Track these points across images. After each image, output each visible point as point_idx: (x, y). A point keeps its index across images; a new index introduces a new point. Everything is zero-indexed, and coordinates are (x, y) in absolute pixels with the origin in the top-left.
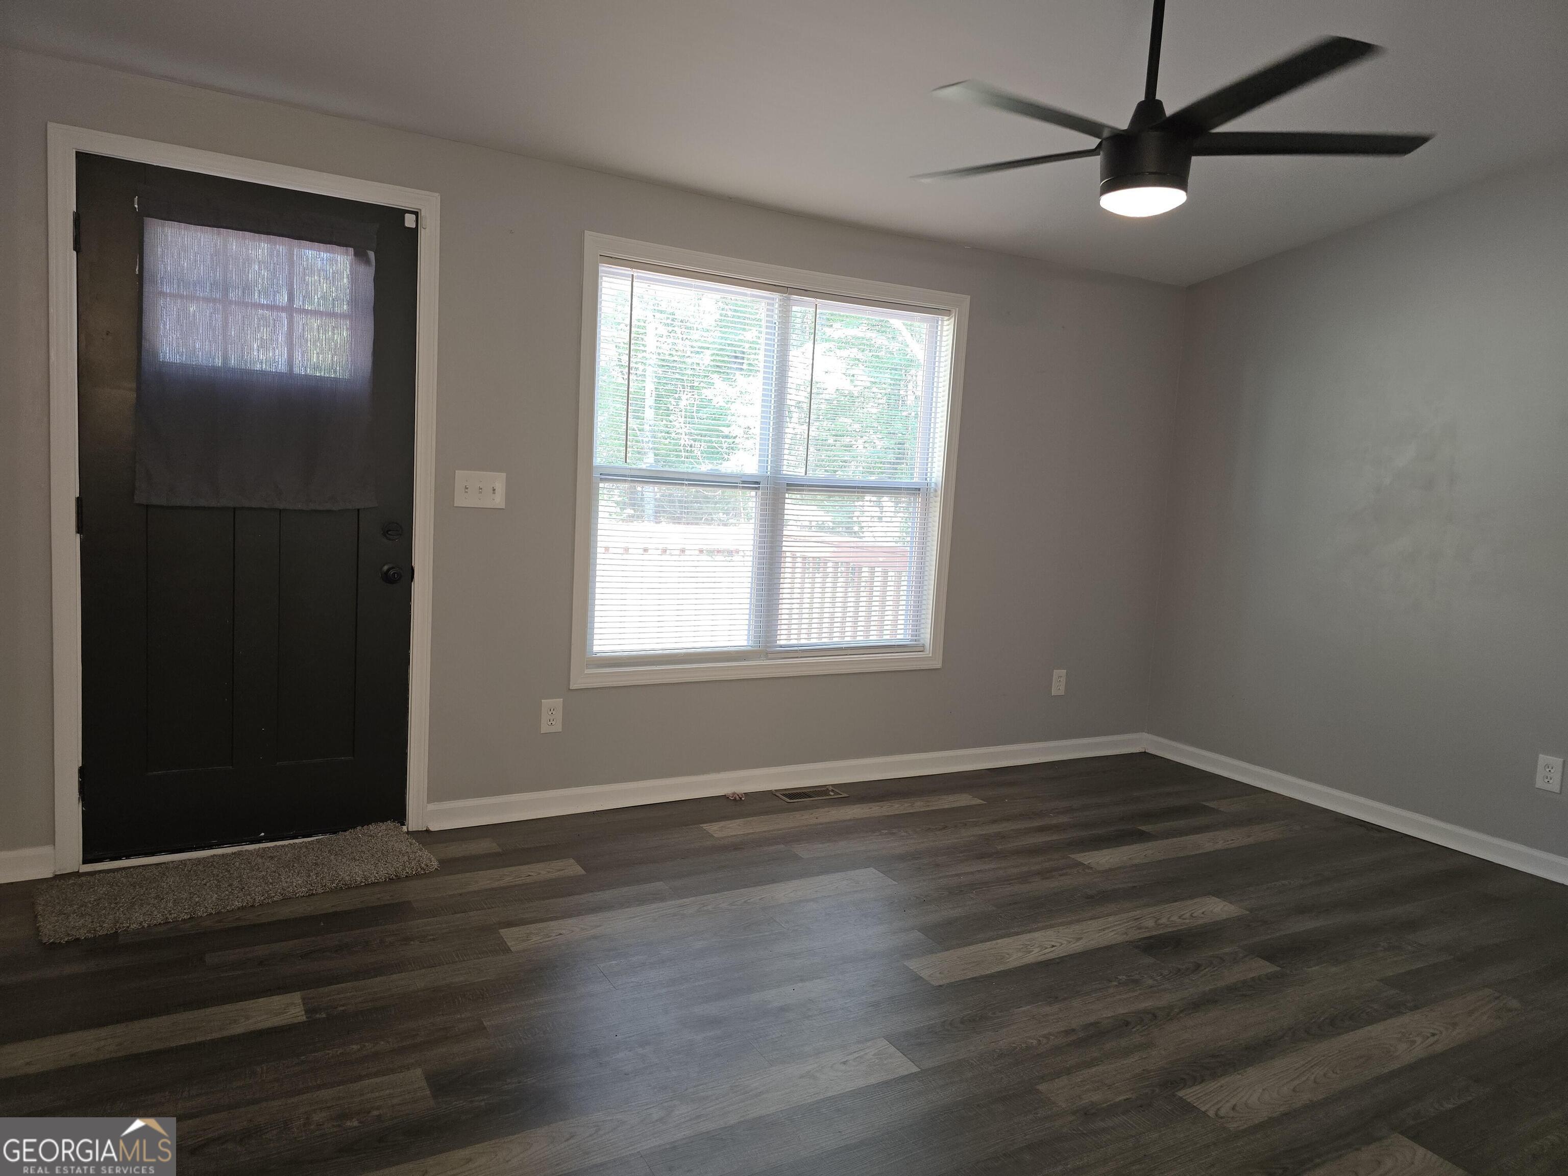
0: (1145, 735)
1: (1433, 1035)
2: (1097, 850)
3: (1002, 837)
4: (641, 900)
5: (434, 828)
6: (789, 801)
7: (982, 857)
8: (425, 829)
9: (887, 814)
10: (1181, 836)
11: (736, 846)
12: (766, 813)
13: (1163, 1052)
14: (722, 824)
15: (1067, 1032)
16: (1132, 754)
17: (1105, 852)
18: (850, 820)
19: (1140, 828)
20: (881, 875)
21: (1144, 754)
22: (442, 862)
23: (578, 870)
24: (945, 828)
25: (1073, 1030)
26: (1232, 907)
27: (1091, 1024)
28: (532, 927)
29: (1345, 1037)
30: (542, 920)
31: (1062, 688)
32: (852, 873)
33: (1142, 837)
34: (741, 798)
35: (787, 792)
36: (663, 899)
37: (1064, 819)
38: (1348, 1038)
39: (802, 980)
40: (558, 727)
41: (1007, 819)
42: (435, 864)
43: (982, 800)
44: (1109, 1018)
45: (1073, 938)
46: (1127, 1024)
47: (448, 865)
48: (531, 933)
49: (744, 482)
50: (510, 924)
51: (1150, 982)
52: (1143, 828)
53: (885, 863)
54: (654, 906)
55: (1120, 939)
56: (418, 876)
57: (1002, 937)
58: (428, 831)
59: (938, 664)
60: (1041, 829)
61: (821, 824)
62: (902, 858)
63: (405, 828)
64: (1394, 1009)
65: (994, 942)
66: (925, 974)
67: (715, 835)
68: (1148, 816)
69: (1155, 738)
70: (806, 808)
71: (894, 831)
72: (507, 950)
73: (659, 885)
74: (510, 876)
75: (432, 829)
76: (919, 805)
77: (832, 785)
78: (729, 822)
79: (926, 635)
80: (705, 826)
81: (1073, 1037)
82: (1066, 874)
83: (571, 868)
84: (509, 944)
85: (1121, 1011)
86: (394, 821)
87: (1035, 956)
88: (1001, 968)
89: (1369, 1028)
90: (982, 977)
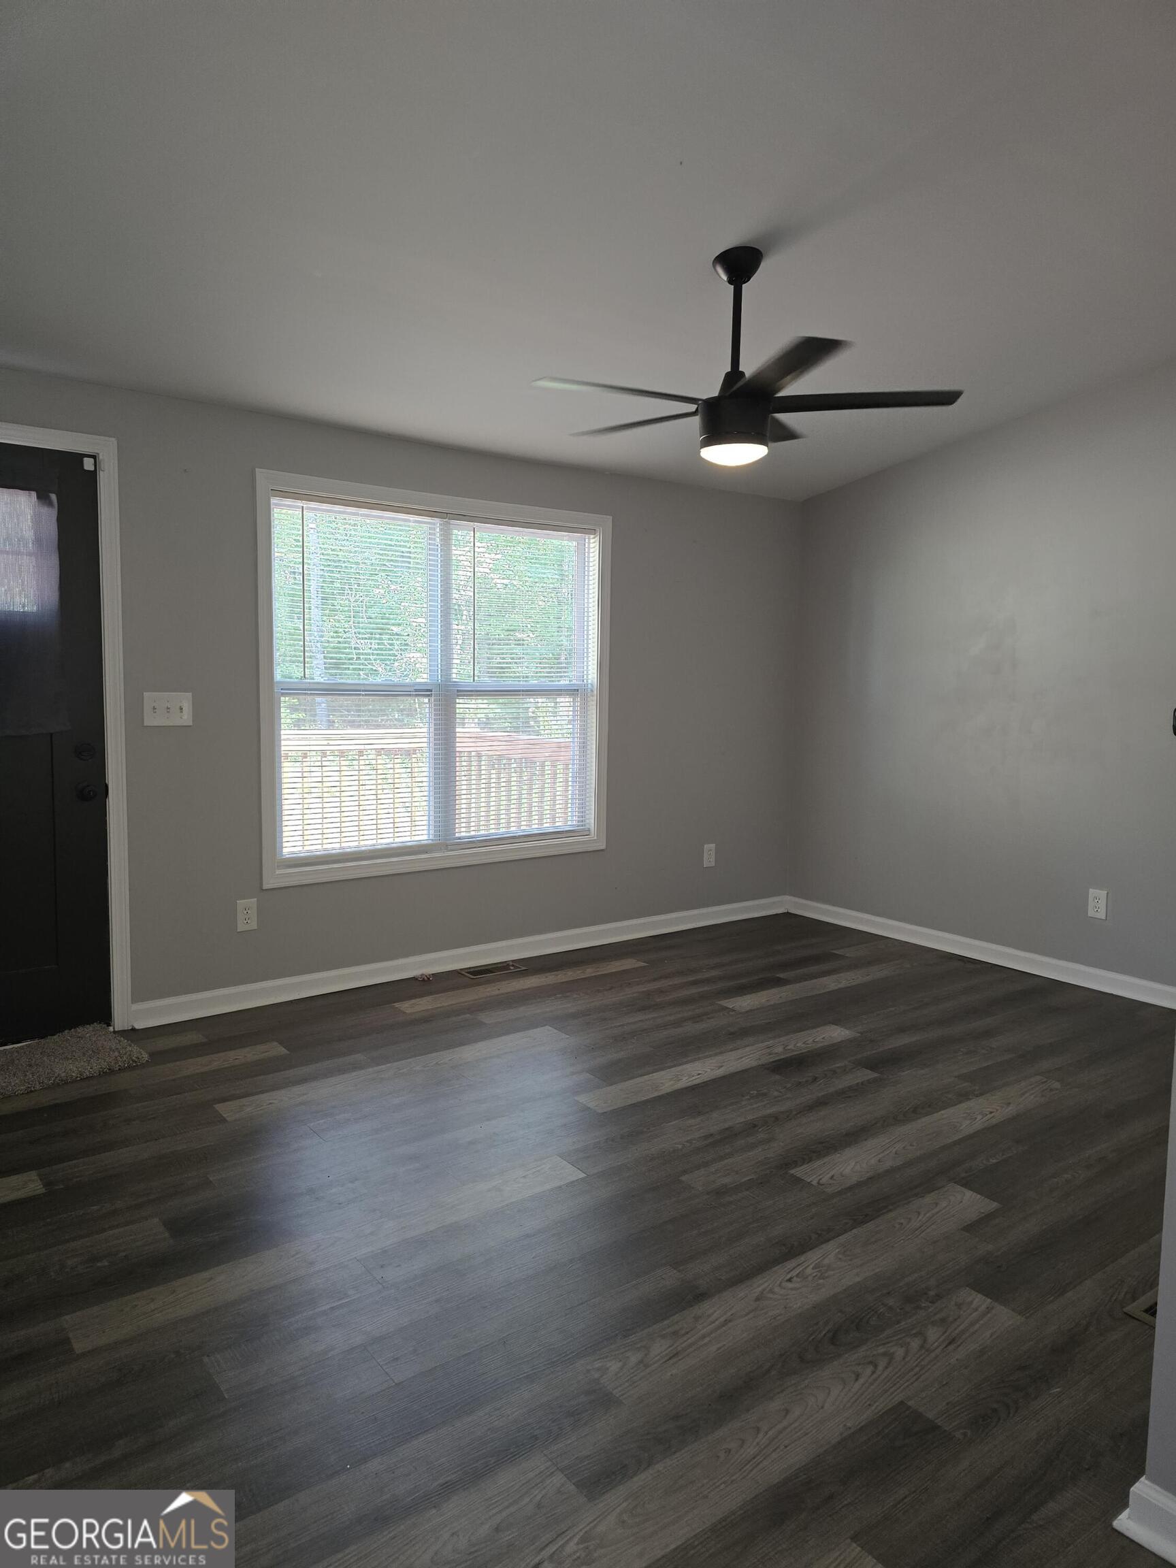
0: (787, 898)
1: (991, 1113)
2: (741, 996)
3: (661, 991)
4: (341, 1071)
5: (139, 1025)
6: (473, 977)
7: (643, 1009)
8: (130, 1028)
9: (562, 981)
10: (811, 979)
11: (427, 1019)
12: (453, 989)
13: (782, 1144)
14: (413, 1001)
15: (706, 1137)
16: (777, 914)
17: (748, 997)
18: (529, 989)
19: (778, 975)
20: (556, 1031)
21: (788, 915)
22: (151, 1055)
23: (283, 1051)
24: (611, 988)
25: (711, 1135)
26: (847, 1032)
27: (727, 1129)
28: (244, 1101)
29: (923, 1119)
30: (252, 1094)
31: (713, 859)
32: (531, 1032)
33: (779, 982)
34: (429, 979)
35: (472, 970)
36: (361, 1068)
37: (714, 973)
38: (925, 1121)
39: (488, 1120)
40: (254, 925)
41: (666, 977)
42: (145, 1057)
43: (644, 962)
44: (741, 1123)
45: (716, 1067)
46: (755, 1126)
47: (158, 1057)
48: (244, 1105)
49: (416, 691)
50: (224, 1100)
51: (776, 1093)
52: (781, 975)
53: (559, 1021)
54: (354, 1074)
55: (754, 1064)
56: (130, 1068)
57: (656, 1071)
58: (133, 1030)
59: (602, 845)
60: (695, 983)
61: (503, 994)
62: (574, 1016)
63: (111, 1029)
64: (964, 1096)
65: (651, 1075)
66: (592, 1105)
67: (407, 1012)
68: (785, 966)
69: (797, 899)
70: (488, 982)
71: (568, 994)
72: (224, 1120)
73: (359, 1057)
74: (217, 1061)
75: (137, 1027)
76: (590, 971)
77: (513, 961)
78: (418, 1000)
79: (591, 821)
80: (397, 1005)
81: (710, 1140)
82: (713, 1018)
83: (276, 1049)
84: (225, 1116)
85: (750, 1117)
86: (100, 1023)
87: (684, 1082)
88: (656, 1094)
89: (942, 1112)
90: (638, 1103)
